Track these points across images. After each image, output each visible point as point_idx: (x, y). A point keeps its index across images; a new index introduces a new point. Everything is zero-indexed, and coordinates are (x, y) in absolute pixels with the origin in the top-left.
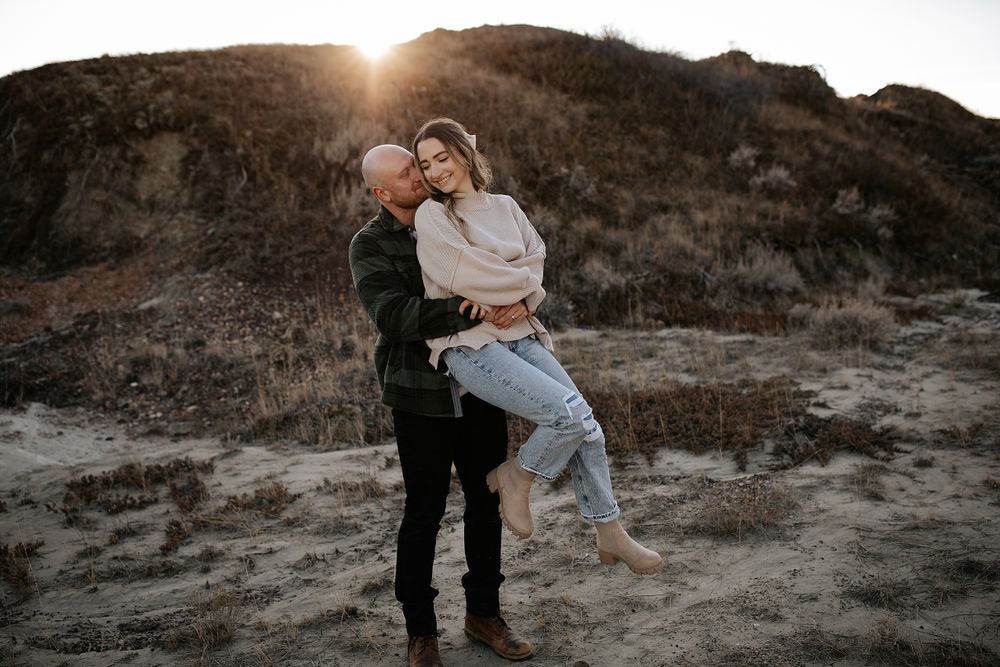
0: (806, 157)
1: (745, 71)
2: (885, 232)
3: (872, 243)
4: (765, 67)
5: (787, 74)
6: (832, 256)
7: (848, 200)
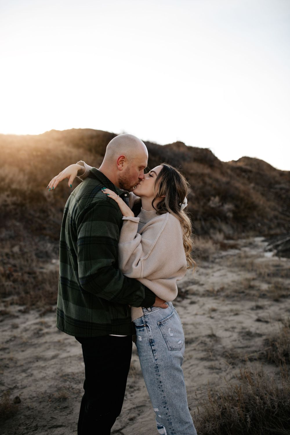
0: (201, 184)
1: (182, 150)
2: (230, 215)
3: (225, 219)
4: (190, 148)
5: (199, 151)
6: (208, 224)
7: (215, 202)
